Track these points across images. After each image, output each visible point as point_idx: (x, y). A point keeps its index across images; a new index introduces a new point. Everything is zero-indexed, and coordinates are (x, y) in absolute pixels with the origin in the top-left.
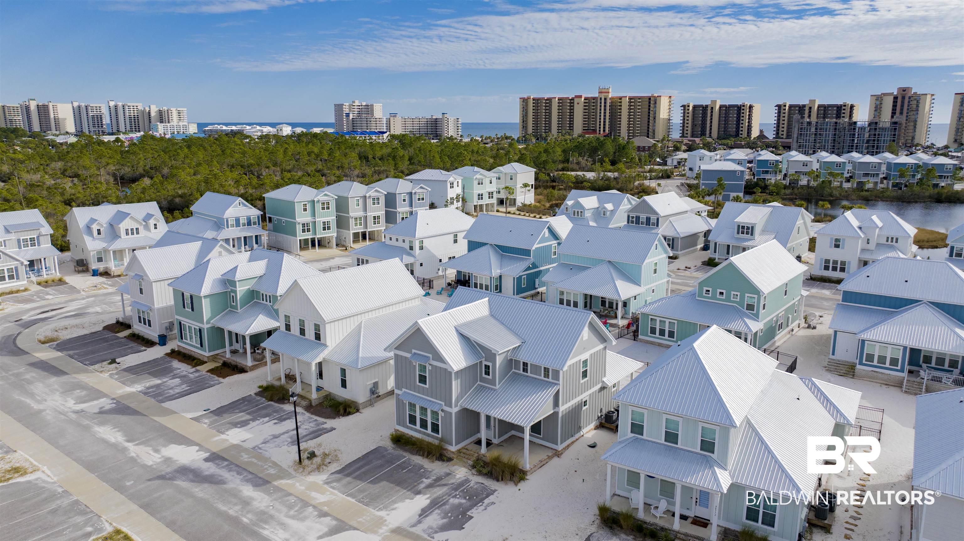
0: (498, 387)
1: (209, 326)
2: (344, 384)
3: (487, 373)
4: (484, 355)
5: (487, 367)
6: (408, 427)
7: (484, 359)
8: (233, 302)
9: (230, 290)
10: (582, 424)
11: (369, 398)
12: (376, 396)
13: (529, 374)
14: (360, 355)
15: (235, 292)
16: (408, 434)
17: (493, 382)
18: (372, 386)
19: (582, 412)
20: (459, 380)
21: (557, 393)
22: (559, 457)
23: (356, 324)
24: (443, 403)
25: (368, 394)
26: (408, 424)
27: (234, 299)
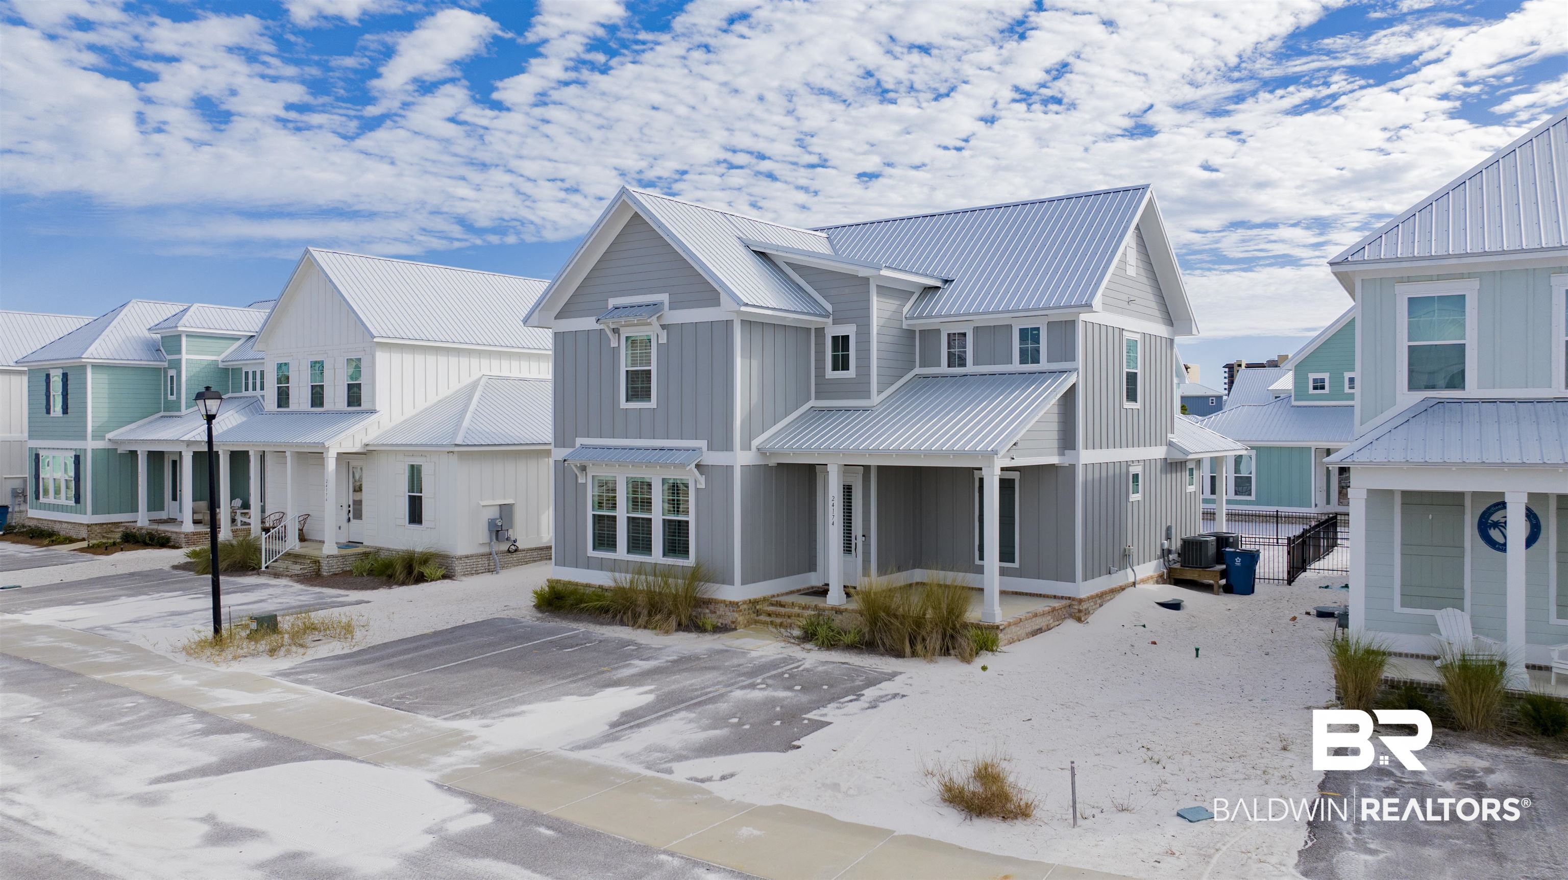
0: (876, 399)
1: (100, 445)
2: (415, 514)
3: (841, 363)
4: (829, 308)
5: (841, 343)
6: (589, 564)
7: (830, 320)
8: (172, 394)
9: (166, 364)
10: (1129, 543)
11: (486, 550)
12: (504, 547)
13: (970, 367)
14: (466, 423)
15: (177, 365)
16: (588, 586)
17: (860, 388)
18: (494, 513)
19: (1129, 505)
20: (755, 363)
21: (1069, 397)
22: (1079, 620)
23: (467, 381)
24: (702, 444)
25: (483, 534)
26: (591, 552)
27: (174, 383)
